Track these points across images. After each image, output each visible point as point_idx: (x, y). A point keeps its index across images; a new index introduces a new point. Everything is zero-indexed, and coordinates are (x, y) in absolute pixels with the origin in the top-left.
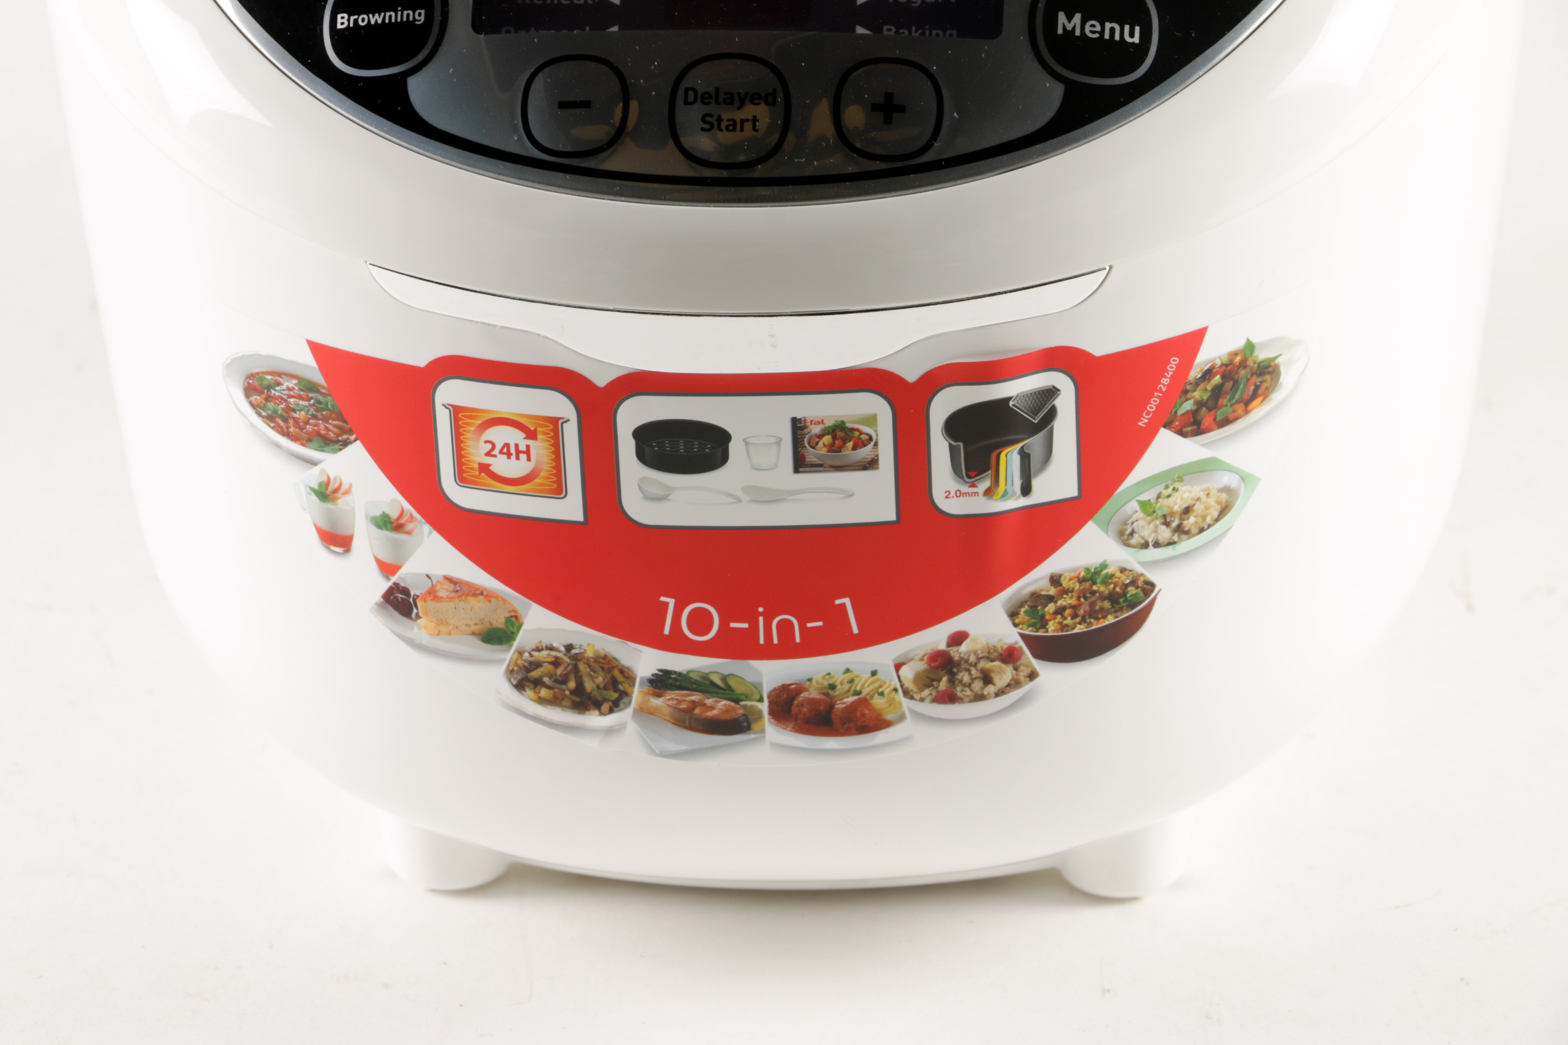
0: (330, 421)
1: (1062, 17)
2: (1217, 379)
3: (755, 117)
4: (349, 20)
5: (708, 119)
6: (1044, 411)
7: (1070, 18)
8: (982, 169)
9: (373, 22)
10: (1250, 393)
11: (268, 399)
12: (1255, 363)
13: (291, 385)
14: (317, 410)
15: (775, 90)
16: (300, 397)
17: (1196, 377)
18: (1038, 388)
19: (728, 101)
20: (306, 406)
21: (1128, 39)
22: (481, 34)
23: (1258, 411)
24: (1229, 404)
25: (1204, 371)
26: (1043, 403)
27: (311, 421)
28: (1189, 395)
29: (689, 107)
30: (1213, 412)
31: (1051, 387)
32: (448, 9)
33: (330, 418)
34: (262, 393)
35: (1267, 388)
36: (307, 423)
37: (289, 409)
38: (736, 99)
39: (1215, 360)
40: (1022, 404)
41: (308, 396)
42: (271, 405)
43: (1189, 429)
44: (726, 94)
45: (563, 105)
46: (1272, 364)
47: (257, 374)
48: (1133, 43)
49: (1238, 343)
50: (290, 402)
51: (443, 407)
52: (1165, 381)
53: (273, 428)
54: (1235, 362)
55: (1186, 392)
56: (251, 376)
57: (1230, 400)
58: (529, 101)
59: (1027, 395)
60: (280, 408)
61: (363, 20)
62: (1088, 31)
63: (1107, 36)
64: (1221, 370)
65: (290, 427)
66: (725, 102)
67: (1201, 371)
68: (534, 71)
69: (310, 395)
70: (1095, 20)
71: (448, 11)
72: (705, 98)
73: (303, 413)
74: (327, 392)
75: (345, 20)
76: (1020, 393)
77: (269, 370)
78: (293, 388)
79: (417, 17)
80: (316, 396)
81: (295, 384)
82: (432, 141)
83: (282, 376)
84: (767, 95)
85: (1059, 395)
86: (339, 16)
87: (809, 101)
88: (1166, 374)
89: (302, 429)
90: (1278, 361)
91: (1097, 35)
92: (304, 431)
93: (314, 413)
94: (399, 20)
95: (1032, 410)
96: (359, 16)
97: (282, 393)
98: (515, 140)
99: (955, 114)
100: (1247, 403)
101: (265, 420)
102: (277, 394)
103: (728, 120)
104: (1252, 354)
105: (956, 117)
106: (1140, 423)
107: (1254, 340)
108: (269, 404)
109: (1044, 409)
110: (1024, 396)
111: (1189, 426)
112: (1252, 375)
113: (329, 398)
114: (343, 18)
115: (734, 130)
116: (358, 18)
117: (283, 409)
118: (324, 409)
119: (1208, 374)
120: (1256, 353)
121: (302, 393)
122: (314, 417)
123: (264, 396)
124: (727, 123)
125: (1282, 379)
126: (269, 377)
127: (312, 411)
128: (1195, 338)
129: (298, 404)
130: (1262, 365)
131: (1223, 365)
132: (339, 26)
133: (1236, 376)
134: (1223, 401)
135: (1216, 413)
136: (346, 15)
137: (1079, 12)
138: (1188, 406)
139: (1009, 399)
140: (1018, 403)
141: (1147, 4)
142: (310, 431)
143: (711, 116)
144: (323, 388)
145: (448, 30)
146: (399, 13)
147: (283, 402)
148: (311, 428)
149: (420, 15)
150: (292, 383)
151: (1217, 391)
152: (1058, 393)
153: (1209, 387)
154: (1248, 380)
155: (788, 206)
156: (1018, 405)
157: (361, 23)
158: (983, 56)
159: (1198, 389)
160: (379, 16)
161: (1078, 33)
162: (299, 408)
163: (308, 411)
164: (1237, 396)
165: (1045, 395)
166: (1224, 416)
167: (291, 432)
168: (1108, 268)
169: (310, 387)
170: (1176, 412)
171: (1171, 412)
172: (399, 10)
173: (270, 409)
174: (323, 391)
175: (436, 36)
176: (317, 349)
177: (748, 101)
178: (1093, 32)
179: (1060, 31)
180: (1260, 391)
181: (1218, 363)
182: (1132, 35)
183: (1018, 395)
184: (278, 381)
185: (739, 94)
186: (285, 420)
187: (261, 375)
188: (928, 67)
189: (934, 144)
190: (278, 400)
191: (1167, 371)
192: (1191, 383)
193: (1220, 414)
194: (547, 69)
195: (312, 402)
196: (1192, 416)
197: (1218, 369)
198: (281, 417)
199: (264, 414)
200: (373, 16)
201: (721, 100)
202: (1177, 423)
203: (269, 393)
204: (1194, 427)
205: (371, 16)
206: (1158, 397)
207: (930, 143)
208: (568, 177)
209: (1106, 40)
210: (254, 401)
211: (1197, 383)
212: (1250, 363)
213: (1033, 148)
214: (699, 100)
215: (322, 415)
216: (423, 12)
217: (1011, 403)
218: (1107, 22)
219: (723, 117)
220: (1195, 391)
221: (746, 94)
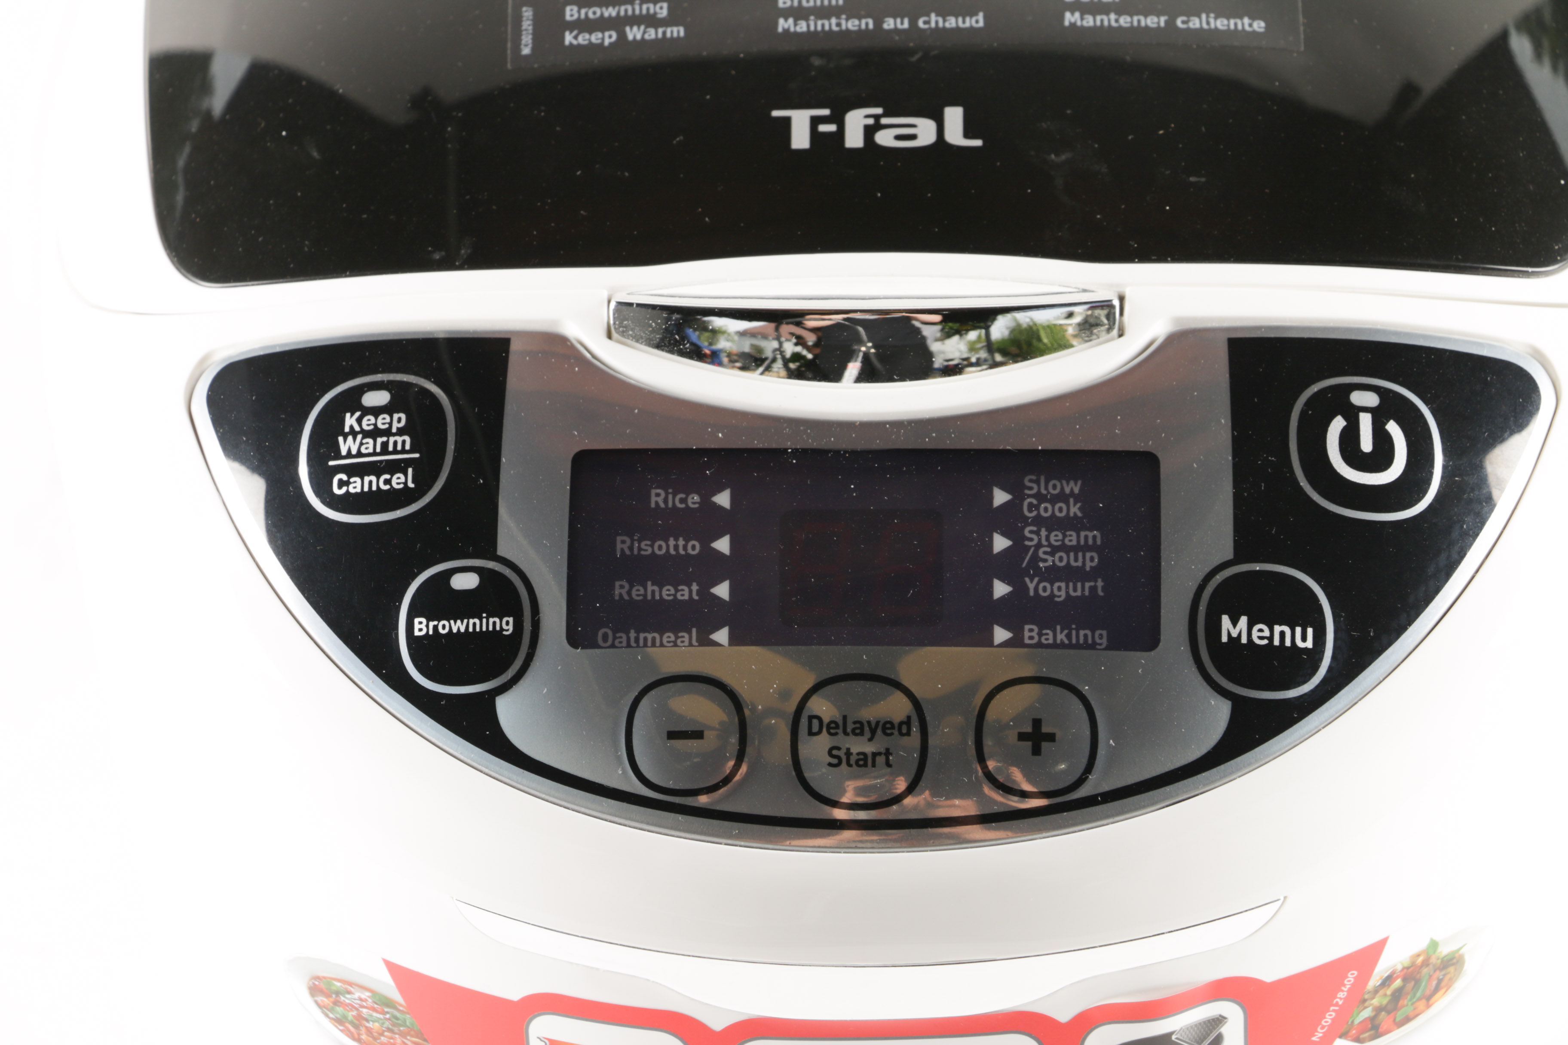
0: (408, 1038)
1: (1226, 621)
2: (1398, 983)
3: (887, 750)
4: (427, 626)
5: (835, 752)
6: (1209, 1039)
7: (1235, 623)
8: (1143, 804)
9: (455, 630)
10: (1433, 988)
11: (336, 1003)
12: (1438, 959)
13: (363, 996)
14: (394, 1025)
15: (909, 718)
16: (374, 1010)
17: (1375, 986)
18: (1203, 1019)
19: (858, 731)
20: (380, 1019)
21: (1300, 644)
22: (577, 648)
23: (1441, 1003)
24: (1410, 1003)
25: (1384, 978)
26: (1209, 1032)
27: (386, 1033)
28: (1367, 1004)
29: (815, 738)
30: (1392, 1014)
31: (1218, 1016)
32: (539, 618)
33: (408, 1034)
34: (331, 997)
35: (1450, 979)
36: (382, 1034)
37: (360, 1017)
38: (867, 729)
39: (1395, 966)
40: (1185, 1036)
41: (384, 1010)
42: (340, 1010)
43: (1367, 1035)
44: (855, 723)
45: (673, 735)
46: (1457, 955)
47: (324, 978)
48: (1306, 648)
49: (1420, 945)
50: (361, 1012)
51: (539, 1040)
52: (1341, 995)
53: (342, 1031)
54: (1417, 963)
55: (1365, 1001)
56: (318, 978)
57: (1411, 1000)
58: (633, 730)
59: (1192, 1027)
60: (351, 1015)
61: (444, 627)
62: (1256, 637)
63: (1276, 642)
64: (1402, 973)
65: (362, 1035)
66: (854, 733)
67: (1381, 978)
68: (638, 693)
69: (386, 1010)
70: (1263, 623)
71: (539, 619)
72: (832, 728)
73: (377, 1024)
74: (405, 1010)
75: (423, 626)
76: (1184, 1026)
77: (339, 977)
78: (366, 1000)
79: (505, 627)
80: (393, 1012)
81: (368, 997)
82: (526, 773)
83: (353, 986)
84: (901, 724)
85: (1226, 1022)
86: (417, 620)
87: (948, 729)
88: (1343, 988)
89: (375, 1039)
90: (1461, 952)
91: (1265, 642)
92: (378, 1041)
93: (390, 1027)
94: (484, 629)
95: (1196, 1040)
96: (439, 622)
97: (353, 1002)
98: (619, 774)
99: (1111, 741)
100: (1429, 999)
101: (333, 1021)
102: (347, 1001)
103: (858, 754)
104: (1435, 951)
105: (1112, 745)
106: (1314, 1038)
107: (1437, 939)
108: (337, 1008)
109: (1209, 1037)
110: (1188, 1029)
111: (1366, 1032)
112: (1435, 971)
113: (408, 1016)
114: (420, 623)
115: (865, 765)
116: (438, 625)
117: (353, 1016)
118: (401, 1025)
119: (1388, 980)
120: (1439, 950)
121: (376, 1006)
122: (389, 1030)
123: (332, 1000)
124: (857, 757)
125: (1466, 967)
126: (339, 984)
127: (387, 1024)
128: (1375, 951)
129: (371, 1016)
130: (1445, 959)
131: (1404, 968)
132: (417, 633)
133: (1418, 976)
134: (1404, 1001)
135: (1396, 1014)
136: (424, 620)
137: (1244, 615)
138: (1367, 1013)
139: (1171, 1034)
140: (1181, 1035)
141: (1319, 601)
142: (385, 1043)
143: (839, 749)
144: (401, 1005)
145: (540, 642)
146: (484, 621)
147: (353, 1009)
148: (387, 1040)
149: (507, 623)
150: (365, 995)
151: (1398, 995)
152: (1225, 1020)
153: (1389, 992)
154: (1430, 976)
155: (927, 851)
156: (1181, 1038)
157: (441, 631)
158: (1140, 671)
159: (1378, 995)
160: (462, 624)
161: (1244, 640)
162: (373, 1019)
163: (383, 1024)
164: (1419, 994)
165: (1211, 1025)
166: (1404, 1016)
167: (362, 1039)
168: (1282, 899)
169: (388, 1002)
170: (1353, 1022)
171: (1348, 1022)
172: (484, 617)
173: (339, 1014)
174: (401, 1008)
175: (527, 649)
176: (394, 969)
177: (879, 732)
178: (1261, 638)
179: (1225, 639)
180: (1443, 984)
181: (1399, 967)
182: (1304, 639)
183: (1181, 1028)
184: (349, 990)
185: (869, 723)
186: (357, 1027)
187: (329, 980)
188: (1080, 687)
189: (1088, 777)
190: (348, 1007)
191: (1344, 985)
192: (1369, 992)
193: (1400, 1016)
194: (653, 693)
195: (388, 1016)
196: (1370, 1022)
197: (1399, 973)
198: (351, 1023)
199: (331, 1015)
200: (455, 623)
201: (849, 730)
202: (1354, 1032)
203: (338, 998)
204: (1372, 1032)
205: (452, 622)
206: (1334, 1011)
207: (1084, 777)
208: (680, 818)
209: (1276, 646)
210: (320, 1002)
211: (1376, 991)
212: (1433, 960)
213: (1199, 776)
214: (824, 730)
215: (400, 1030)
216: (511, 620)
217: (1174, 1037)
218: (1277, 624)
219: (852, 751)
220: (1373, 998)
221: (878, 723)
